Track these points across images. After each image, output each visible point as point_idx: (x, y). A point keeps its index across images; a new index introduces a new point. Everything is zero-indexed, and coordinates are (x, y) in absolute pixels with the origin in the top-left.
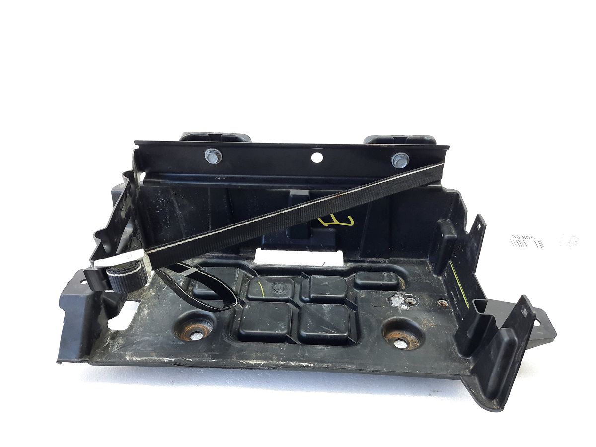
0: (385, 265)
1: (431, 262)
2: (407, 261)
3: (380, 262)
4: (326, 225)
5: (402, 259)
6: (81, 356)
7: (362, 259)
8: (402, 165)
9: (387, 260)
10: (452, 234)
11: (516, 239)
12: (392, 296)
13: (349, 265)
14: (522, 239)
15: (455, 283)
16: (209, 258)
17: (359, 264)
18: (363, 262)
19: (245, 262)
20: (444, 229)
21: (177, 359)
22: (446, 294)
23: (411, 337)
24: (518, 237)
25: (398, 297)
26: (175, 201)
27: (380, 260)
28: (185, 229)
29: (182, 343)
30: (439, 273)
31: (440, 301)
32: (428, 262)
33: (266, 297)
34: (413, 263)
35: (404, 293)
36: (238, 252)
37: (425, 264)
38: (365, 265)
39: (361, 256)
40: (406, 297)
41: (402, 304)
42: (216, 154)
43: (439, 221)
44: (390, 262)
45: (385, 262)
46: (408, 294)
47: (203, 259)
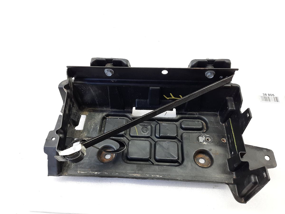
0: (196, 116)
1: (220, 115)
2: (208, 113)
3: (194, 114)
4: (168, 98)
5: (205, 112)
6: (58, 174)
7: (185, 112)
8: (211, 77)
9: (198, 113)
10: (233, 107)
11: (265, 96)
12: (200, 136)
13: (179, 116)
14: (268, 96)
15: (231, 132)
16: (110, 112)
17: (184, 115)
18: (186, 114)
19: (128, 114)
20: (229, 104)
21: (100, 173)
22: (226, 135)
23: (207, 158)
24: (266, 94)
25: (202, 137)
26: (91, 89)
27: (195, 113)
28: (97, 100)
29: (102, 164)
30: (224, 122)
31: (222, 139)
32: (218, 114)
33: (139, 135)
34: (211, 115)
35: (205, 134)
36: (124, 109)
37: (216, 115)
38: (187, 116)
39: (185, 111)
40: (206, 137)
41: (204, 141)
42: (111, 71)
43: (227, 98)
44: (199, 114)
45: (197, 115)
46: (207, 135)
47: (107, 113)
